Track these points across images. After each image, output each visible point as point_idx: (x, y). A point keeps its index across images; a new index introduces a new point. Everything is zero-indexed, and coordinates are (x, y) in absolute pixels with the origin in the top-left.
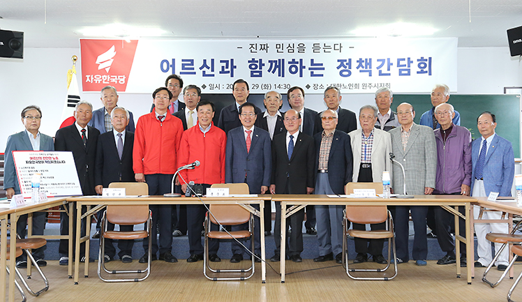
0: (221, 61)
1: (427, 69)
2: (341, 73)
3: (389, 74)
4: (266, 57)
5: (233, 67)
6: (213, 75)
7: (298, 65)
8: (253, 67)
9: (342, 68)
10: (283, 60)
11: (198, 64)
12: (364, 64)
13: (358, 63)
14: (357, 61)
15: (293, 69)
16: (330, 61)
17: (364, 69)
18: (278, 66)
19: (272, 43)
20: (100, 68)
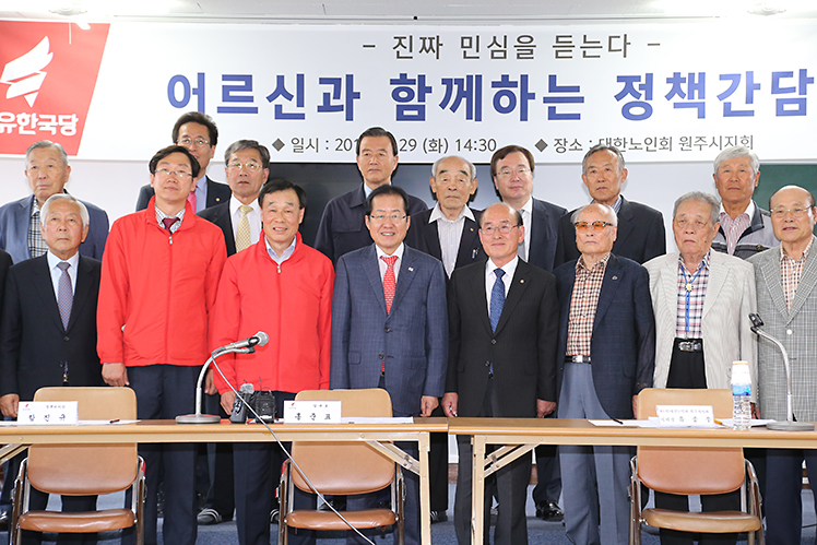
0: (323, 81)
2: (626, 112)
3: (751, 113)
4: (435, 71)
5: (353, 96)
6: (302, 116)
7: (517, 91)
8: (403, 94)
9: (629, 98)
10: (479, 78)
11: (263, 87)
12: (684, 87)
13: (671, 85)
14: (669, 80)
15: (505, 102)
16: (597, 80)
17: (686, 100)
18: (465, 93)
19: (450, 33)
20: (11, 93)
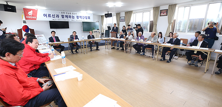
0: (56, 15)
1: (89, 18)
2: (77, 18)
3: (84, 19)
4: (65, 15)
5: (59, 16)
8: (62, 16)
11: (51, 15)
14: (80, 16)
15: (69, 17)
16: (75, 16)
18: (67, 16)
19: (65, 12)
20: (29, 15)
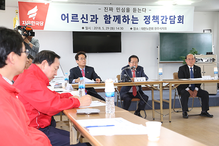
0: (91, 16)
1: (181, 21)
2: (145, 22)
3: (166, 23)
4: (112, 14)
5: (97, 19)
6: (87, 22)
7: (127, 18)
8: (106, 19)
9: (146, 20)
10: (120, 16)
11: (80, 17)
12: (155, 18)
14: (153, 17)
15: (125, 20)
16: (141, 16)
17: (156, 21)
18: (117, 19)
19: (114, 7)
